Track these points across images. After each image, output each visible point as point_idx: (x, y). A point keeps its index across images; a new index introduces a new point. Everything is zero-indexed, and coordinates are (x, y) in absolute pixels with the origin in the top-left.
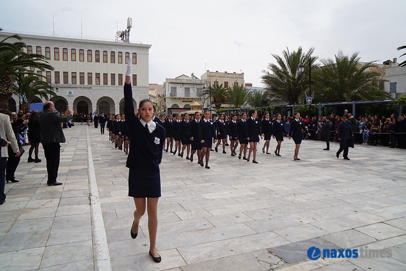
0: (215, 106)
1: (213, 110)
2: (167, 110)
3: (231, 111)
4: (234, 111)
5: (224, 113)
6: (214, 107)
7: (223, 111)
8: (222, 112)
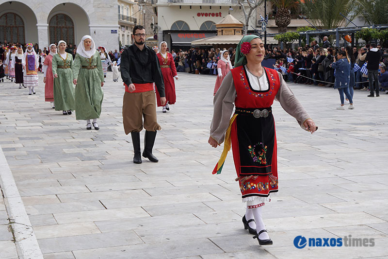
0: (274, 25)
1: (271, 36)
2: (160, 36)
3: (315, 35)
4: (322, 36)
5: (296, 42)
6: (272, 28)
7: (296, 37)
8: (291, 39)
